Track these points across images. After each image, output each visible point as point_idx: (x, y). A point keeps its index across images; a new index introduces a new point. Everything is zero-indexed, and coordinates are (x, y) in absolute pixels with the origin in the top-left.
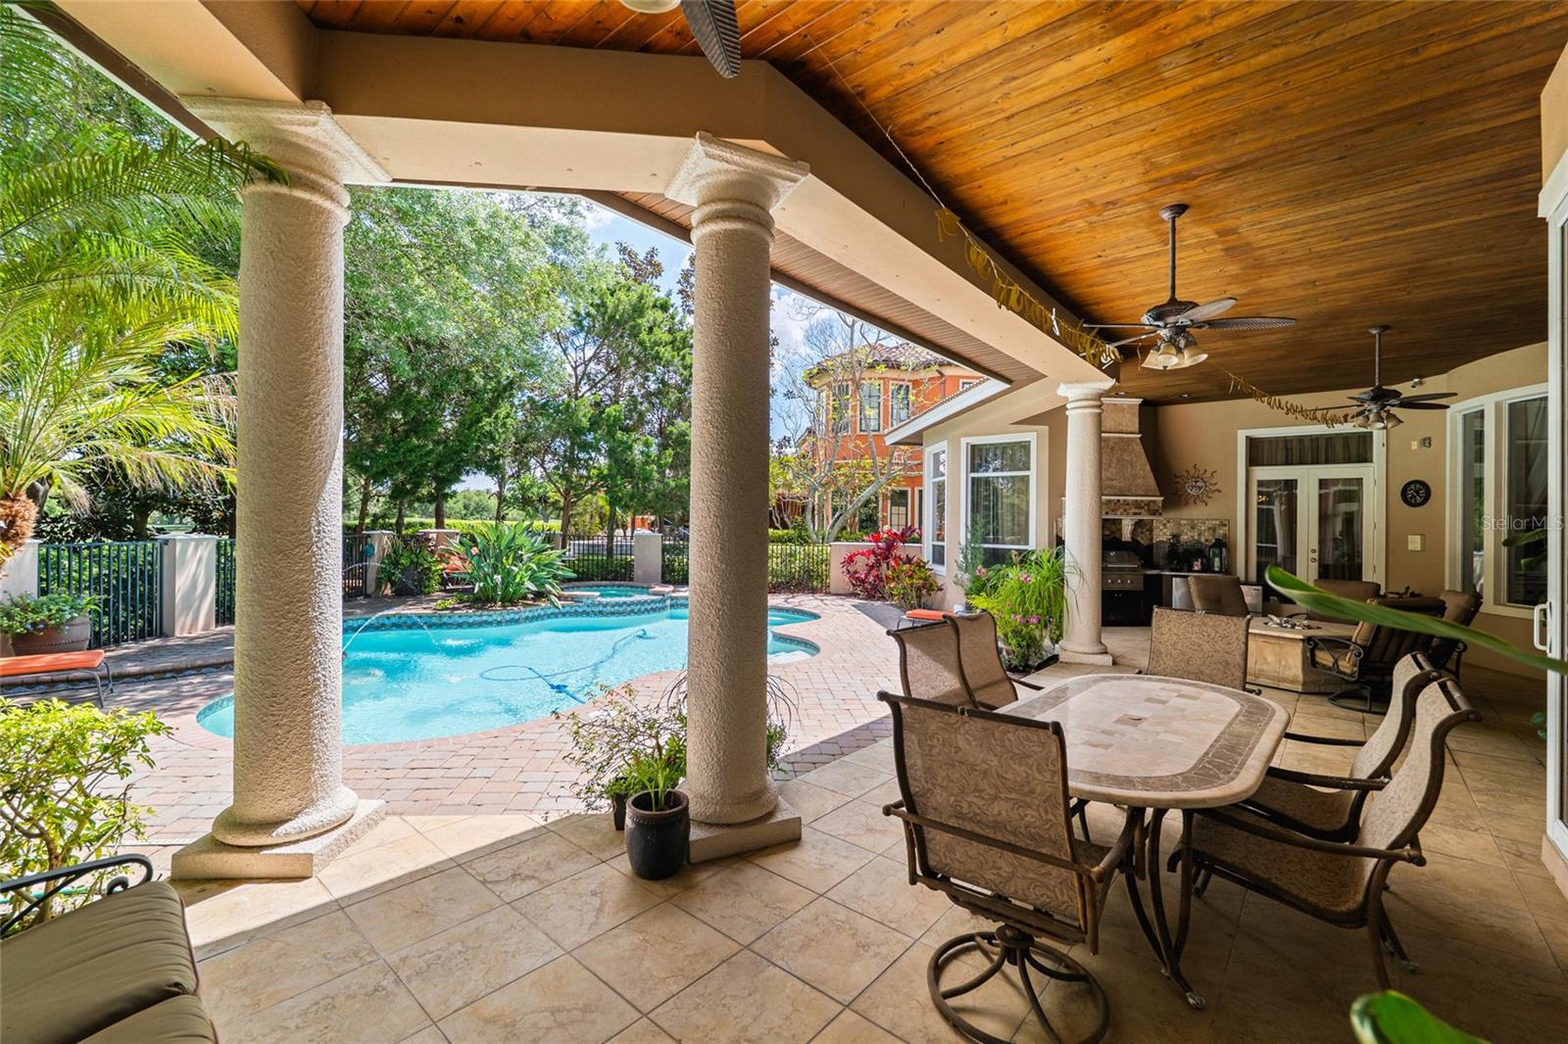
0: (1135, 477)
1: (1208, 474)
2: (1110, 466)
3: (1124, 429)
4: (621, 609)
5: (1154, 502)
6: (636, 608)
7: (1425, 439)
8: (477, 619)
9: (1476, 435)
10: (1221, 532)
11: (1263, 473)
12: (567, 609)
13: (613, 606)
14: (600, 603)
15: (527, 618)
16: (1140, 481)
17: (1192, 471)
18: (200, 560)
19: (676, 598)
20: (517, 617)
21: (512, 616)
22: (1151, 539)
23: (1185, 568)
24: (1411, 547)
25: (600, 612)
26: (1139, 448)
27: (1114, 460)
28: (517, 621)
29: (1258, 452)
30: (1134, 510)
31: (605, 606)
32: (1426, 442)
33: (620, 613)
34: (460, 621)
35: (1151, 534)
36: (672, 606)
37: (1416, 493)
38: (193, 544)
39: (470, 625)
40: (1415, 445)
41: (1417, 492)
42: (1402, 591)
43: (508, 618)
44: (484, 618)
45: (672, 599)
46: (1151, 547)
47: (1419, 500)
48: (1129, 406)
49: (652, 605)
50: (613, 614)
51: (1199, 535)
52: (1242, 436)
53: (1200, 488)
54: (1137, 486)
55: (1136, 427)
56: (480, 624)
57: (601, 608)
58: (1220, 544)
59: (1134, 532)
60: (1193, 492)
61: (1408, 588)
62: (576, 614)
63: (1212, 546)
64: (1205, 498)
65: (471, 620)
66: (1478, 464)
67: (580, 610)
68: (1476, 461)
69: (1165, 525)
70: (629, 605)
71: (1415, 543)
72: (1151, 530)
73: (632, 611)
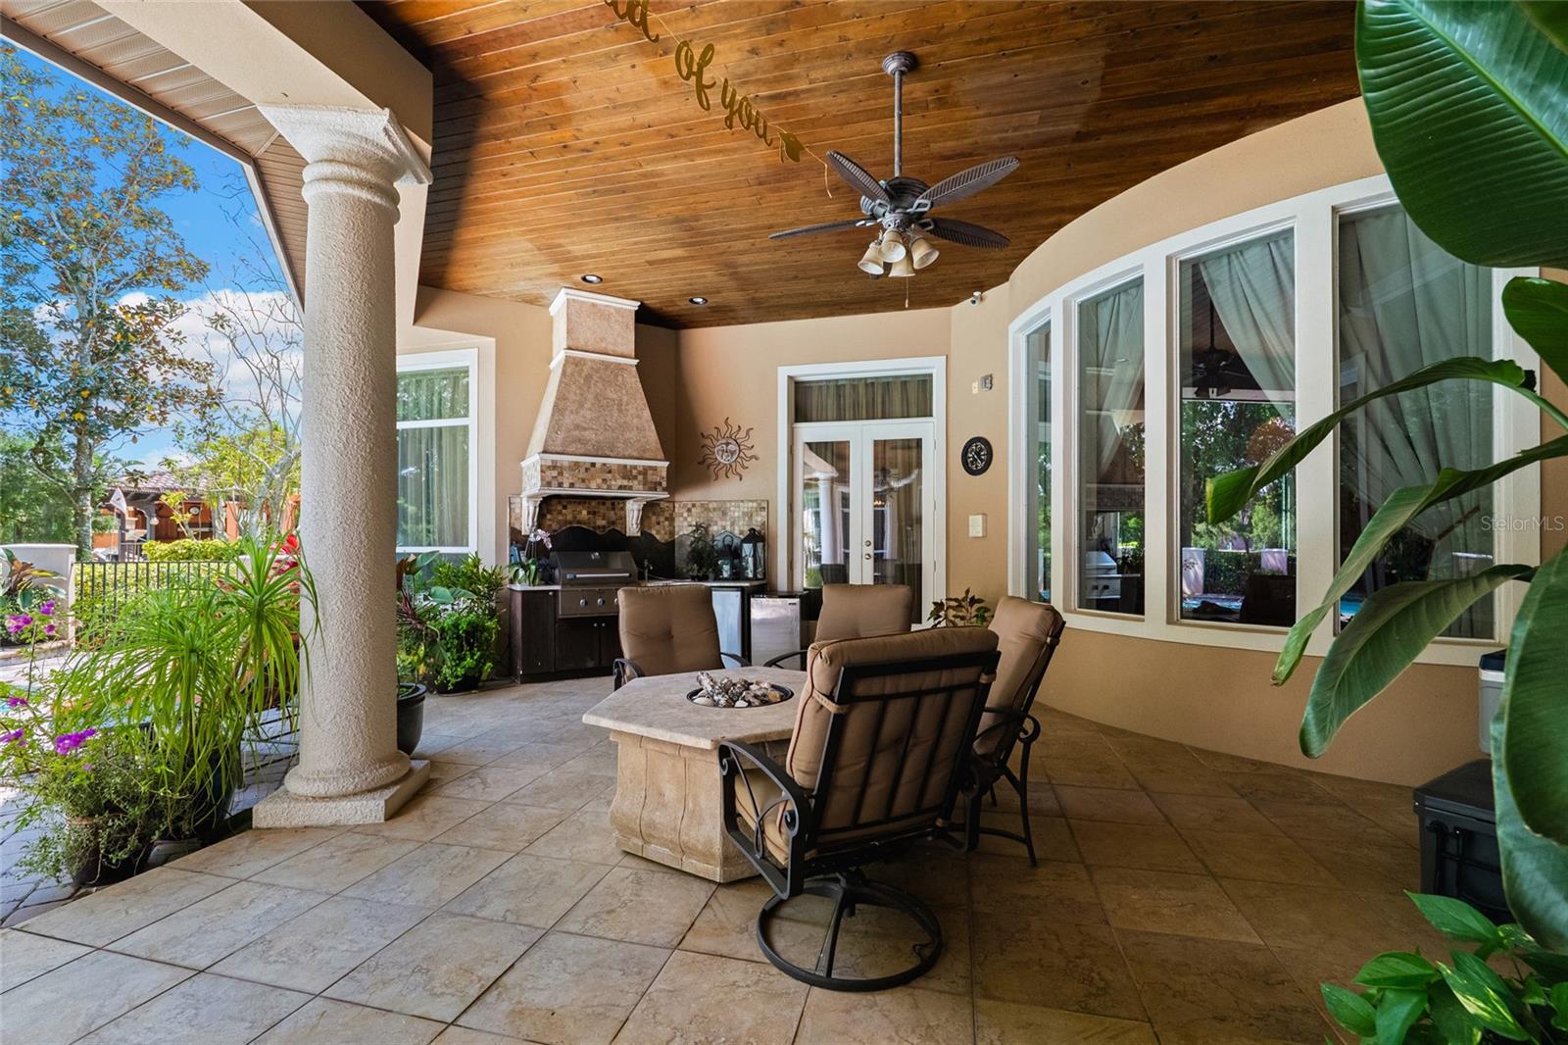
0: (625, 427)
1: (742, 434)
2: (581, 405)
3: (610, 348)
5: (655, 469)
7: (985, 378)
9: (1040, 386)
10: (758, 520)
11: (810, 431)
16: (632, 435)
17: (724, 429)
22: (672, 533)
23: (711, 576)
24: (972, 533)
26: (633, 381)
27: (590, 397)
29: (804, 402)
30: (620, 482)
32: (988, 381)
35: (672, 524)
37: (977, 456)
40: (976, 387)
41: (978, 454)
42: (961, 596)
46: (671, 545)
47: (980, 465)
48: (618, 311)
51: (732, 524)
52: (783, 373)
53: (733, 453)
54: (626, 442)
55: (631, 348)
58: (756, 537)
59: (644, 519)
60: (723, 459)
61: (967, 592)
63: (745, 540)
64: (739, 469)
66: (1042, 424)
68: (1040, 420)
69: (689, 510)
71: (976, 526)
72: (671, 519)
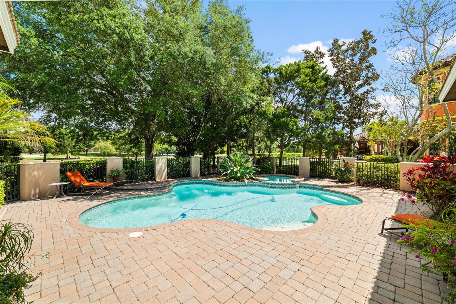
4: (274, 186)
6: (280, 186)
8: (224, 184)
12: (256, 184)
13: (271, 184)
14: (267, 183)
15: (240, 185)
18: (163, 162)
19: (302, 184)
20: (236, 185)
21: (234, 184)
25: (267, 186)
28: (236, 186)
31: (268, 184)
33: (274, 188)
34: (220, 184)
36: (300, 187)
38: (161, 159)
39: (222, 186)
43: (233, 185)
44: (226, 184)
45: (300, 184)
49: (288, 186)
50: (271, 187)
56: (225, 186)
57: (267, 185)
62: (259, 186)
65: (222, 184)
67: (261, 184)
70: (277, 185)
73: (278, 187)
